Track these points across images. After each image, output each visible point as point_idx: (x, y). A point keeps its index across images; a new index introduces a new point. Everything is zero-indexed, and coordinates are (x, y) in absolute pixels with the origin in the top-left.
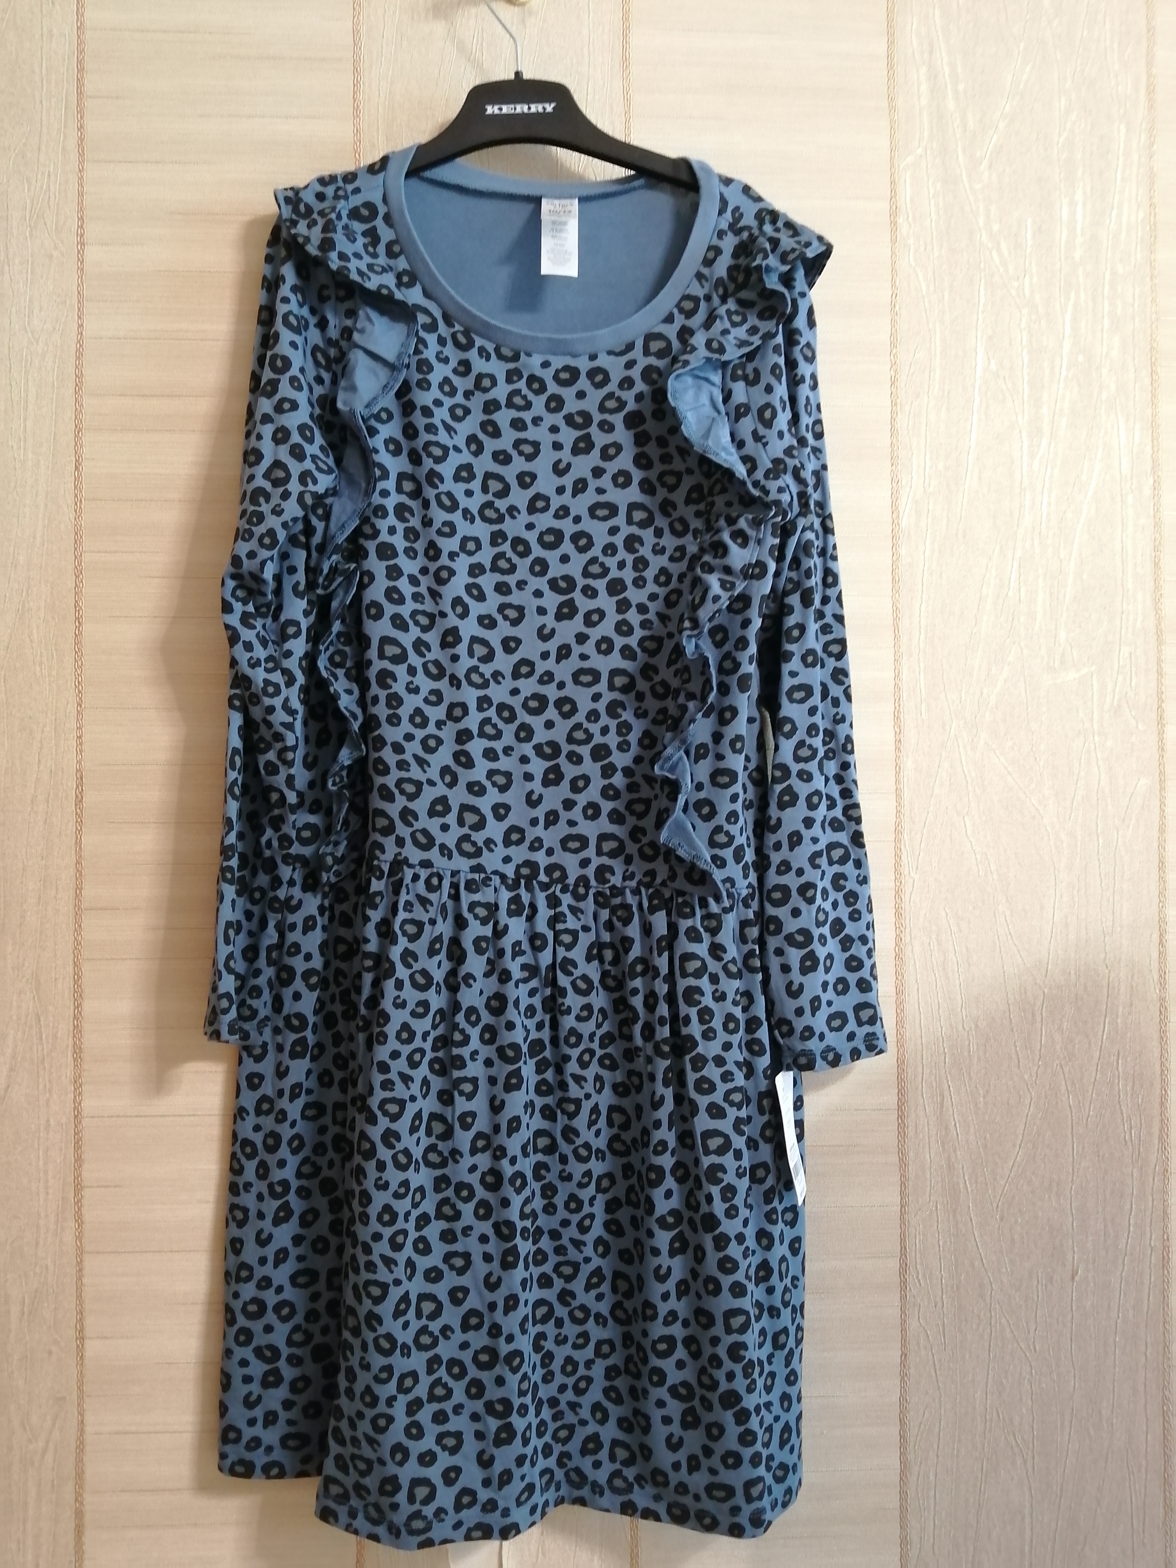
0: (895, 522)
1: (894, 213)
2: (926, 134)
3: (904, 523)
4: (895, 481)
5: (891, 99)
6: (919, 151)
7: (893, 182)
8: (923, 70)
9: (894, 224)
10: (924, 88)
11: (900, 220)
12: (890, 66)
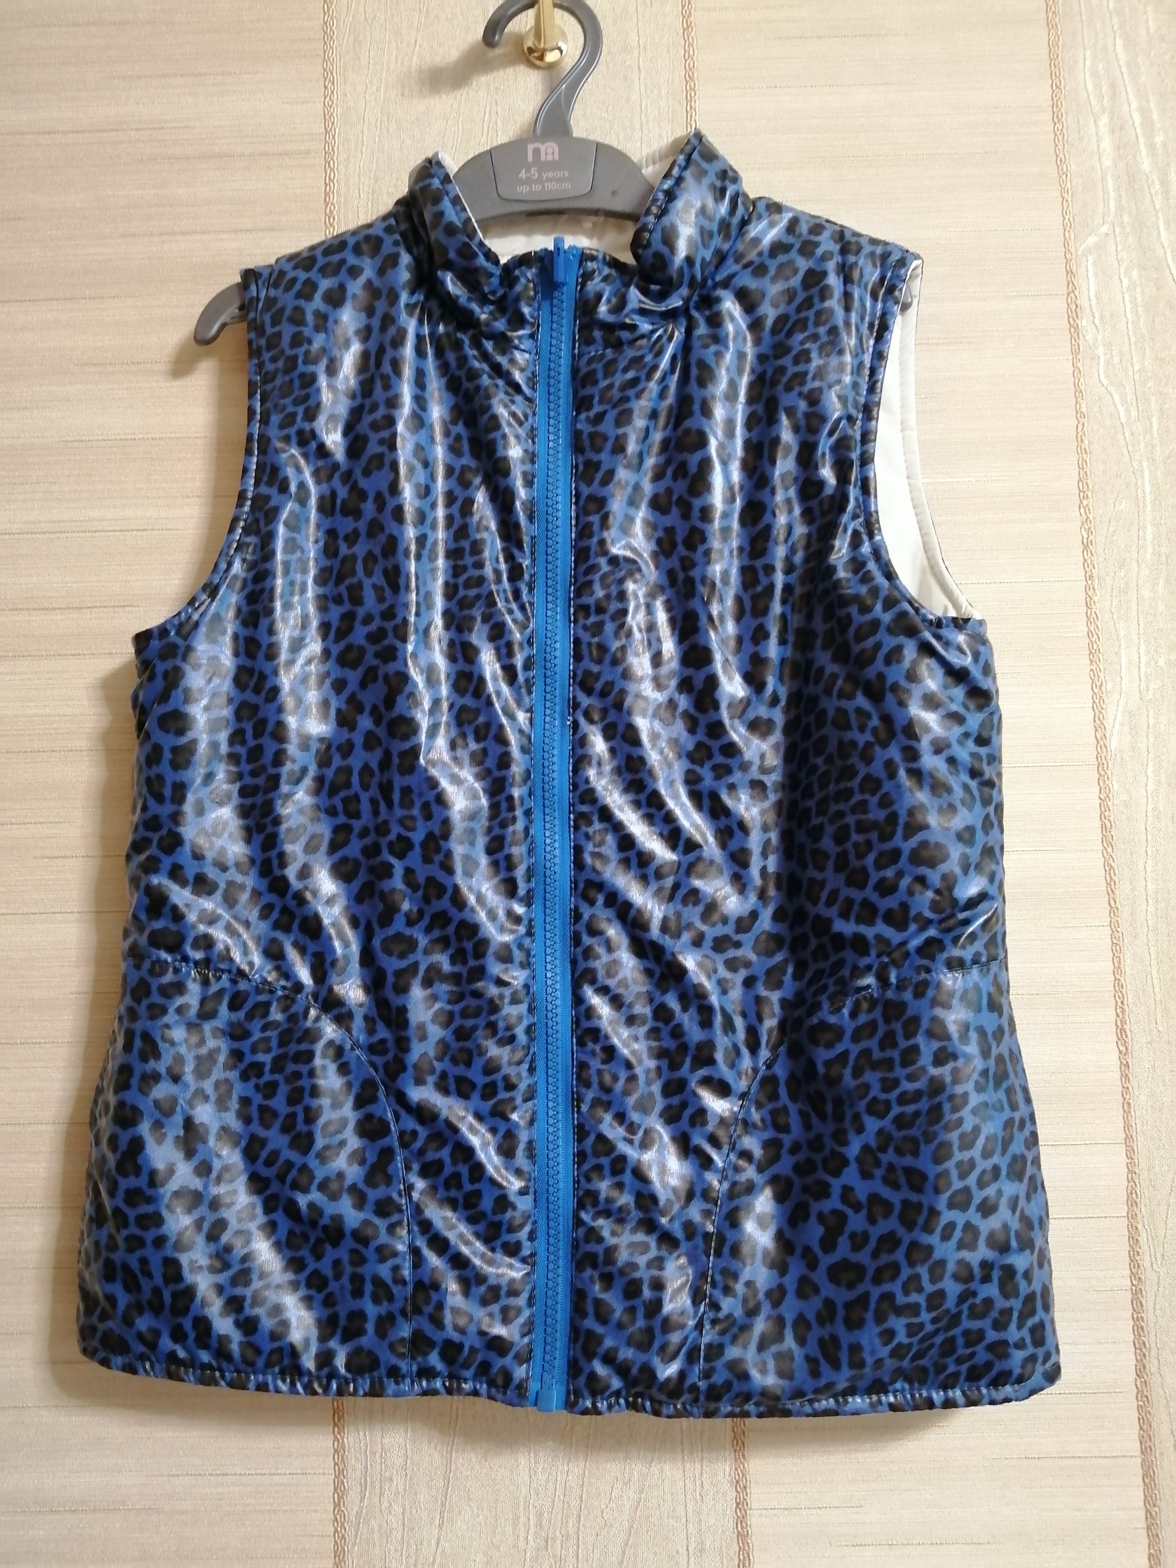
0: (1101, 743)
1: (1073, 313)
2: (1112, 204)
3: (1114, 744)
4: (1096, 684)
5: (1060, 162)
6: (1104, 229)
7: (1070, 273)
8: (1104, 120)
9: (1075, 330)
10: (1106, 144)
11: (1084, 323)
12: (1057, 118)
